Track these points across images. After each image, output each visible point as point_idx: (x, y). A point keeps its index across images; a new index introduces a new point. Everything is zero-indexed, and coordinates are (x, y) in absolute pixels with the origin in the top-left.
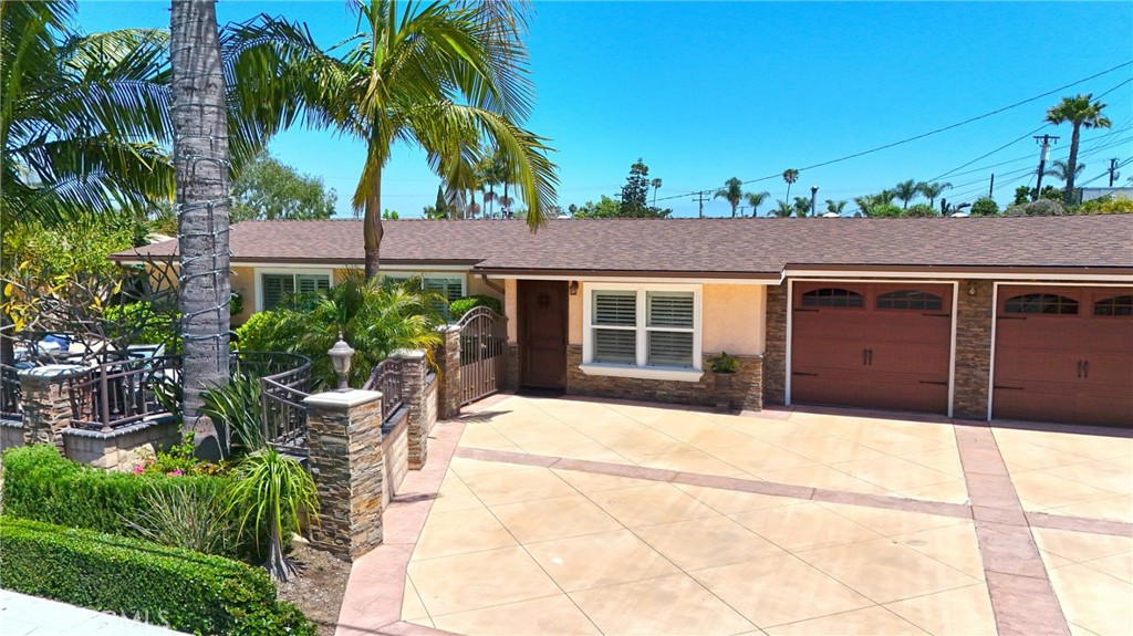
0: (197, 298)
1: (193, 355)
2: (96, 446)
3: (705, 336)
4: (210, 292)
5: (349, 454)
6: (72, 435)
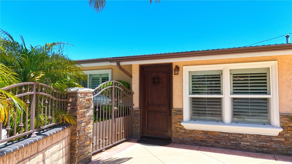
3: (281, 100)
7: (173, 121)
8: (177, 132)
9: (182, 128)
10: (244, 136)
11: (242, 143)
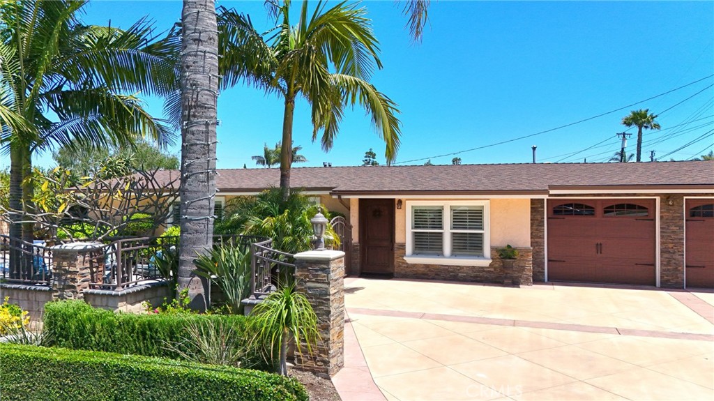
0: (195, 189)
1: (190, 232)
2: (111, 302)
3: (491, 236)
4: (205, 185)
5: (329, 295)
6: (92, 294)
7: (396, 255)
8: (400, 266)
9: (405, 263)
10: (461, 267)
11: (460, 274)
